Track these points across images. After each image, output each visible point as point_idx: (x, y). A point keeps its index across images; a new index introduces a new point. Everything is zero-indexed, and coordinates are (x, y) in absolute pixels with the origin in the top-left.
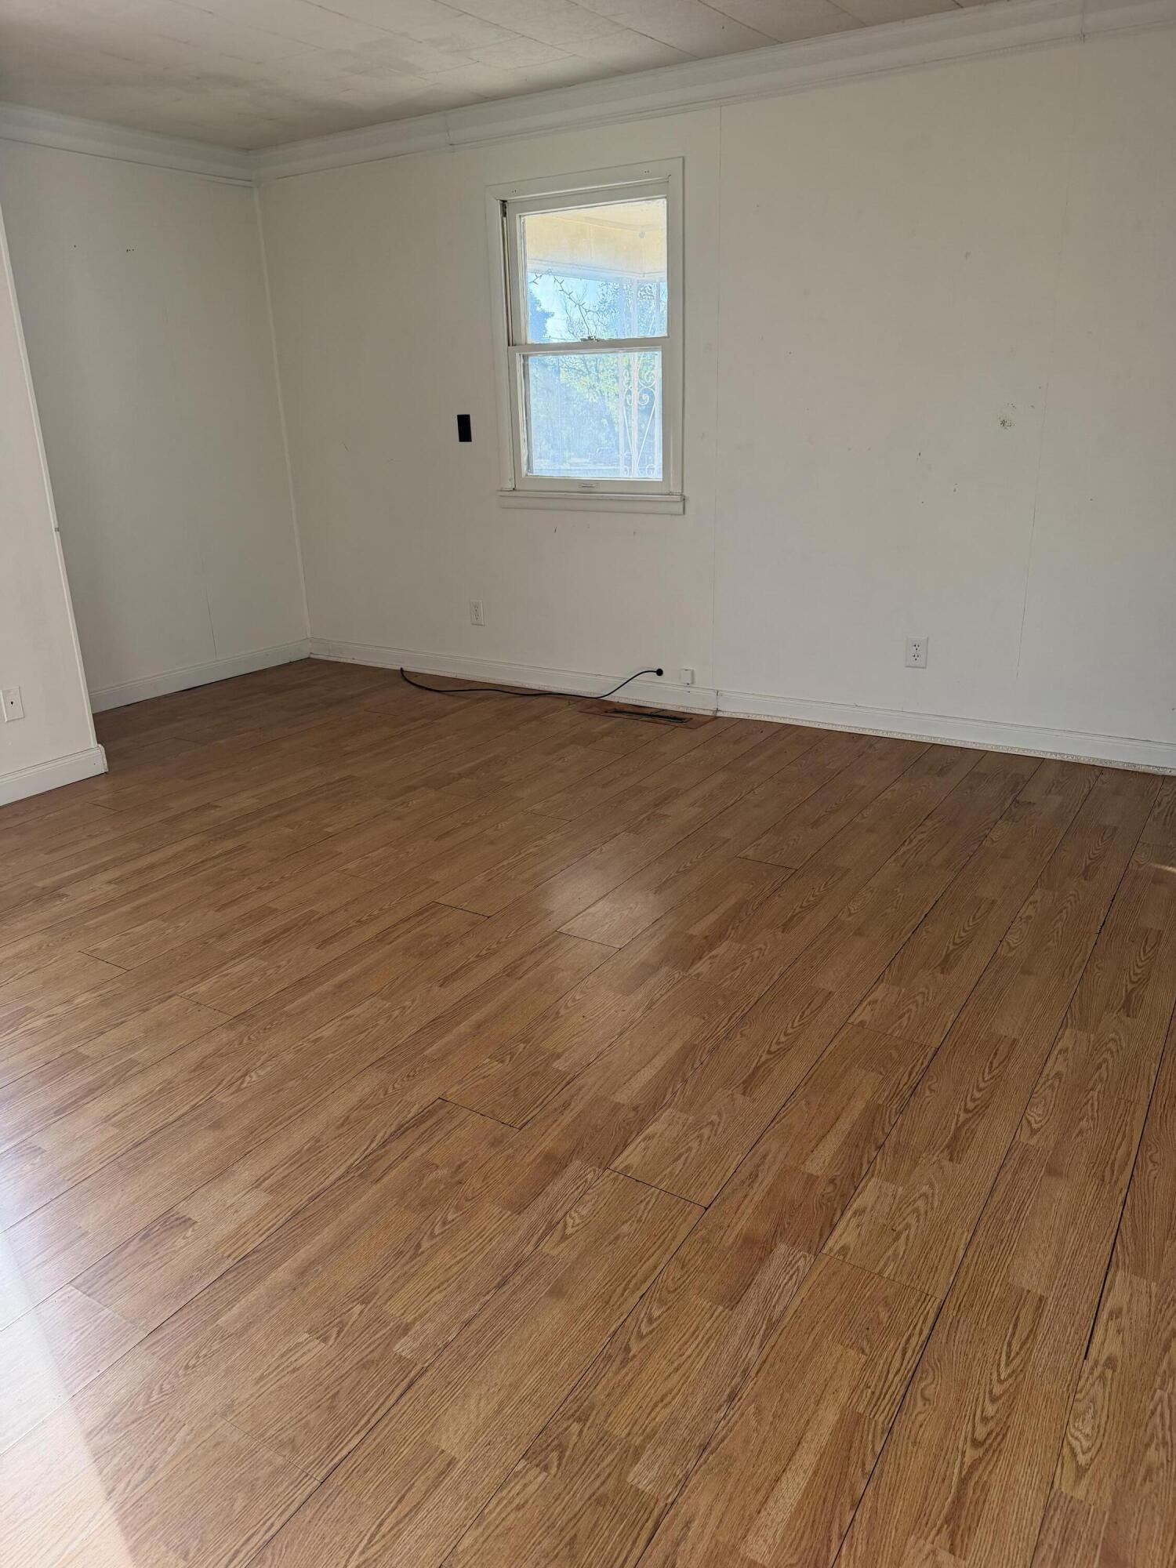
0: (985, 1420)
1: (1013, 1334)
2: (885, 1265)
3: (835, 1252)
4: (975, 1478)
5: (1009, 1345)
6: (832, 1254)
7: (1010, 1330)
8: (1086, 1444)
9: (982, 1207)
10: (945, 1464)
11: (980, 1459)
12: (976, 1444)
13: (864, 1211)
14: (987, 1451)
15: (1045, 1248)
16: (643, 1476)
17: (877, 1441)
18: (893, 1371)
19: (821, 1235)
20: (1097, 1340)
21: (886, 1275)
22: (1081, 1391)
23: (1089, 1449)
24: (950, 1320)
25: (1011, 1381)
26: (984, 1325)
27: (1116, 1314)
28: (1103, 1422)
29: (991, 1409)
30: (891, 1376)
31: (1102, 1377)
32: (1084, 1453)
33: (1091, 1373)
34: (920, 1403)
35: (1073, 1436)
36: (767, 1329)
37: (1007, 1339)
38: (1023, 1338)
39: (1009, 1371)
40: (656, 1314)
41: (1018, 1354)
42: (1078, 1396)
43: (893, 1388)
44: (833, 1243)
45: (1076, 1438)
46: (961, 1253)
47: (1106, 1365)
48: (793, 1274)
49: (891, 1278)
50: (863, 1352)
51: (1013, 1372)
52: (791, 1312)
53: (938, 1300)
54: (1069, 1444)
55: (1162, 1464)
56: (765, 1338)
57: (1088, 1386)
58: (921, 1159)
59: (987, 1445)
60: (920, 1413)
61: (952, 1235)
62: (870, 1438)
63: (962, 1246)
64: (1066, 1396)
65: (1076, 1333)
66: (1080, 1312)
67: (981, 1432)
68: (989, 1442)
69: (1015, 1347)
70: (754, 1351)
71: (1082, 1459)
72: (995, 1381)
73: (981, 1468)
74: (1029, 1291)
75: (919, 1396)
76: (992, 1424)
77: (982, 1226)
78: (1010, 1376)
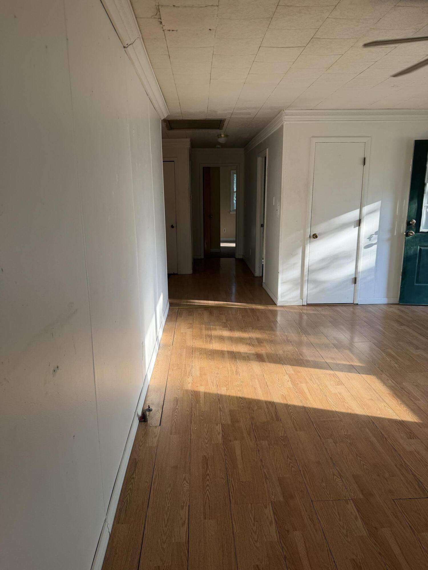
0: (208, 480)
1: (209, 503)
2: (252, 508)
3: (268, 505)
4: (205, 469)
5: (209, 500)
6: (267, 504)
7: (210, 504)
8: (185, 485)
9: (236, 546)
10: (212, 468)
11: (206, 472)
12: (208, 475)
13: (270, 524)
14: (205, 474)
15: (210, 539)
16: (265, 443)
17: (228, 466)
18: (233, 481)
19: (275, 508)
20: (187, 512)
21: (250, 504)
22: (188, 496)
23: (184, 484)
24: (226, 499)
25: (205, 491)
26: (217, 502)
27: (183, 524)
28: (182, 492)
29: (208, 483)
30: (233, 479)
31: (184, 503)
32: (185, 483)
33: (187, 502)
34: (223, 477)
35: (188, 485)
36: (267, 477)
37: (210, 502)
38: (206, 504)
39: (207, 493)
40: (293, 469)
41: (206, 499)
42: (189, 495)
43: (231, 477)
44: (270, 508)
45: (187, 485)
46: (234, 523)
47: (183, 506)
48: (272, 493)
49: (248, 504)
50: (242, 482)
51: (206, 494)
52: (265, 483)
53: (232, 504)
54: (188, 483)
55: (167, 489)
56: (265, 474)
57: (187, 499)
58: (268, 560)
59: (206, 475)
60: (222, 475)
61: (240, 529)
62: (230, 466)
63: (234, 526)
64: (192, 494)
65: (193, 512)
66: (193, 519)
67: (208, 477)
68: (205, 476)
69: (207, 500)
70: (265, 471)
71: (185, 482)
72: (209, 489)
73: (205, 471)
74: (209, 519)
75: (224, 478)
76: (206, 480)
77: (232, 537)
78: (206, 492)
